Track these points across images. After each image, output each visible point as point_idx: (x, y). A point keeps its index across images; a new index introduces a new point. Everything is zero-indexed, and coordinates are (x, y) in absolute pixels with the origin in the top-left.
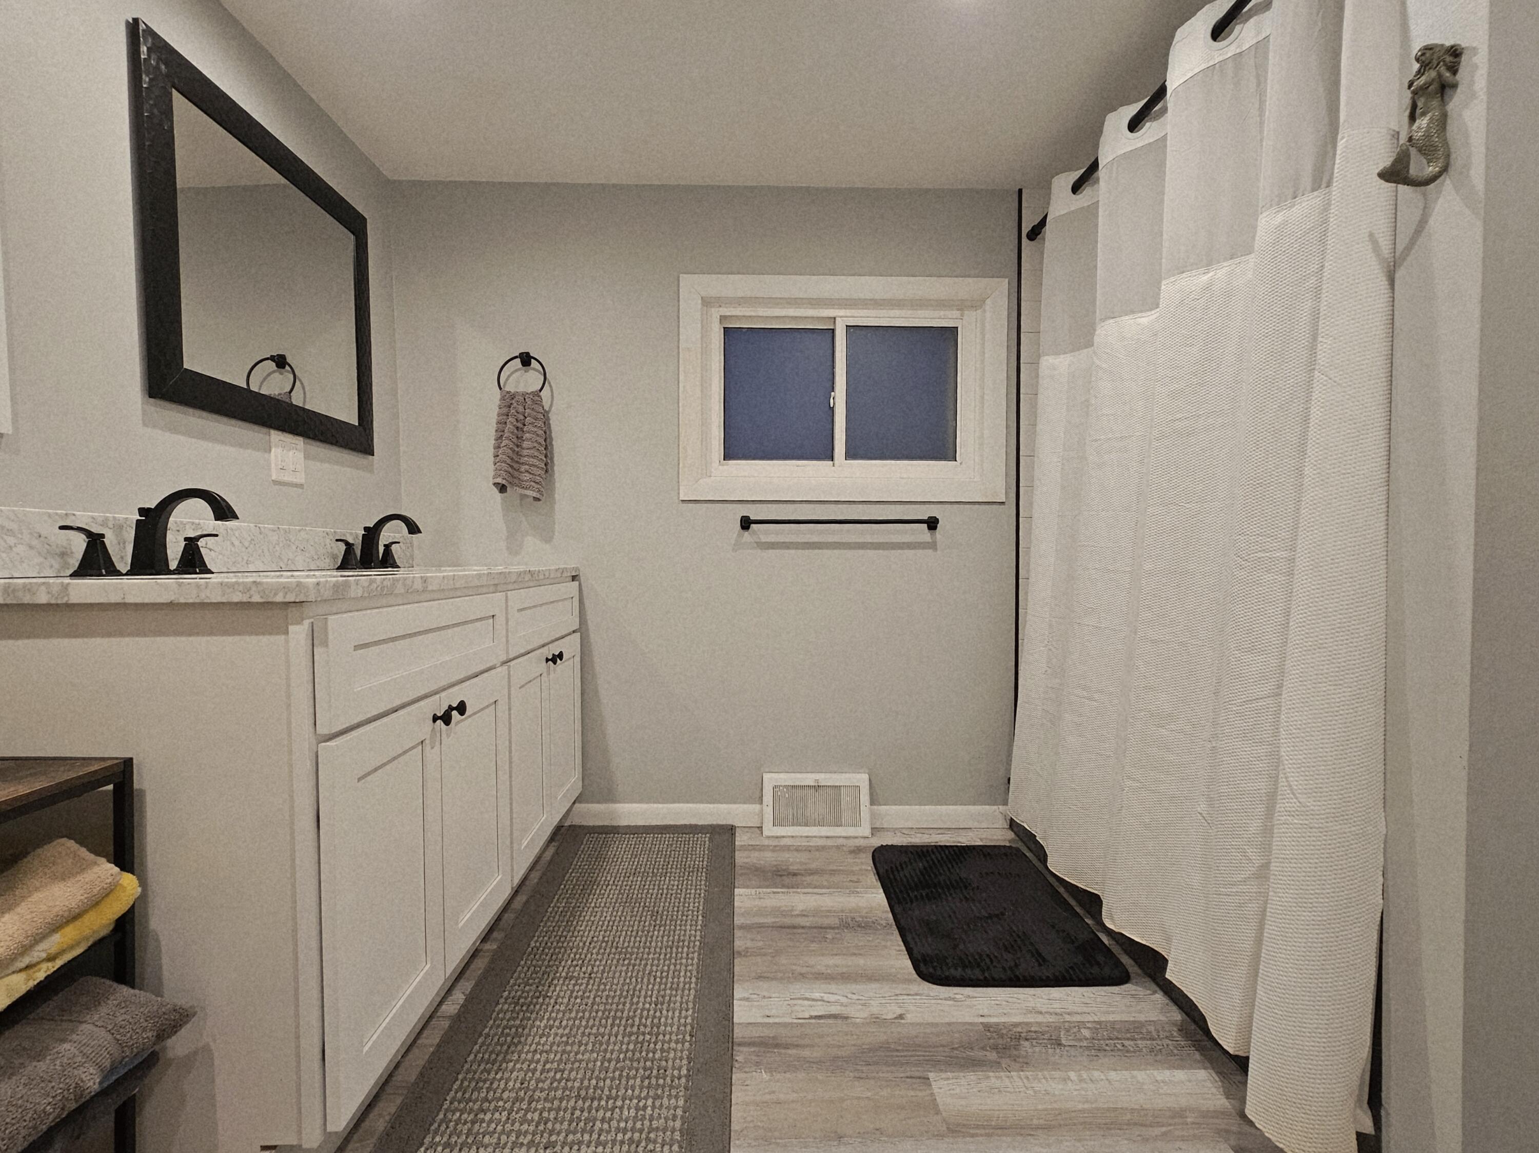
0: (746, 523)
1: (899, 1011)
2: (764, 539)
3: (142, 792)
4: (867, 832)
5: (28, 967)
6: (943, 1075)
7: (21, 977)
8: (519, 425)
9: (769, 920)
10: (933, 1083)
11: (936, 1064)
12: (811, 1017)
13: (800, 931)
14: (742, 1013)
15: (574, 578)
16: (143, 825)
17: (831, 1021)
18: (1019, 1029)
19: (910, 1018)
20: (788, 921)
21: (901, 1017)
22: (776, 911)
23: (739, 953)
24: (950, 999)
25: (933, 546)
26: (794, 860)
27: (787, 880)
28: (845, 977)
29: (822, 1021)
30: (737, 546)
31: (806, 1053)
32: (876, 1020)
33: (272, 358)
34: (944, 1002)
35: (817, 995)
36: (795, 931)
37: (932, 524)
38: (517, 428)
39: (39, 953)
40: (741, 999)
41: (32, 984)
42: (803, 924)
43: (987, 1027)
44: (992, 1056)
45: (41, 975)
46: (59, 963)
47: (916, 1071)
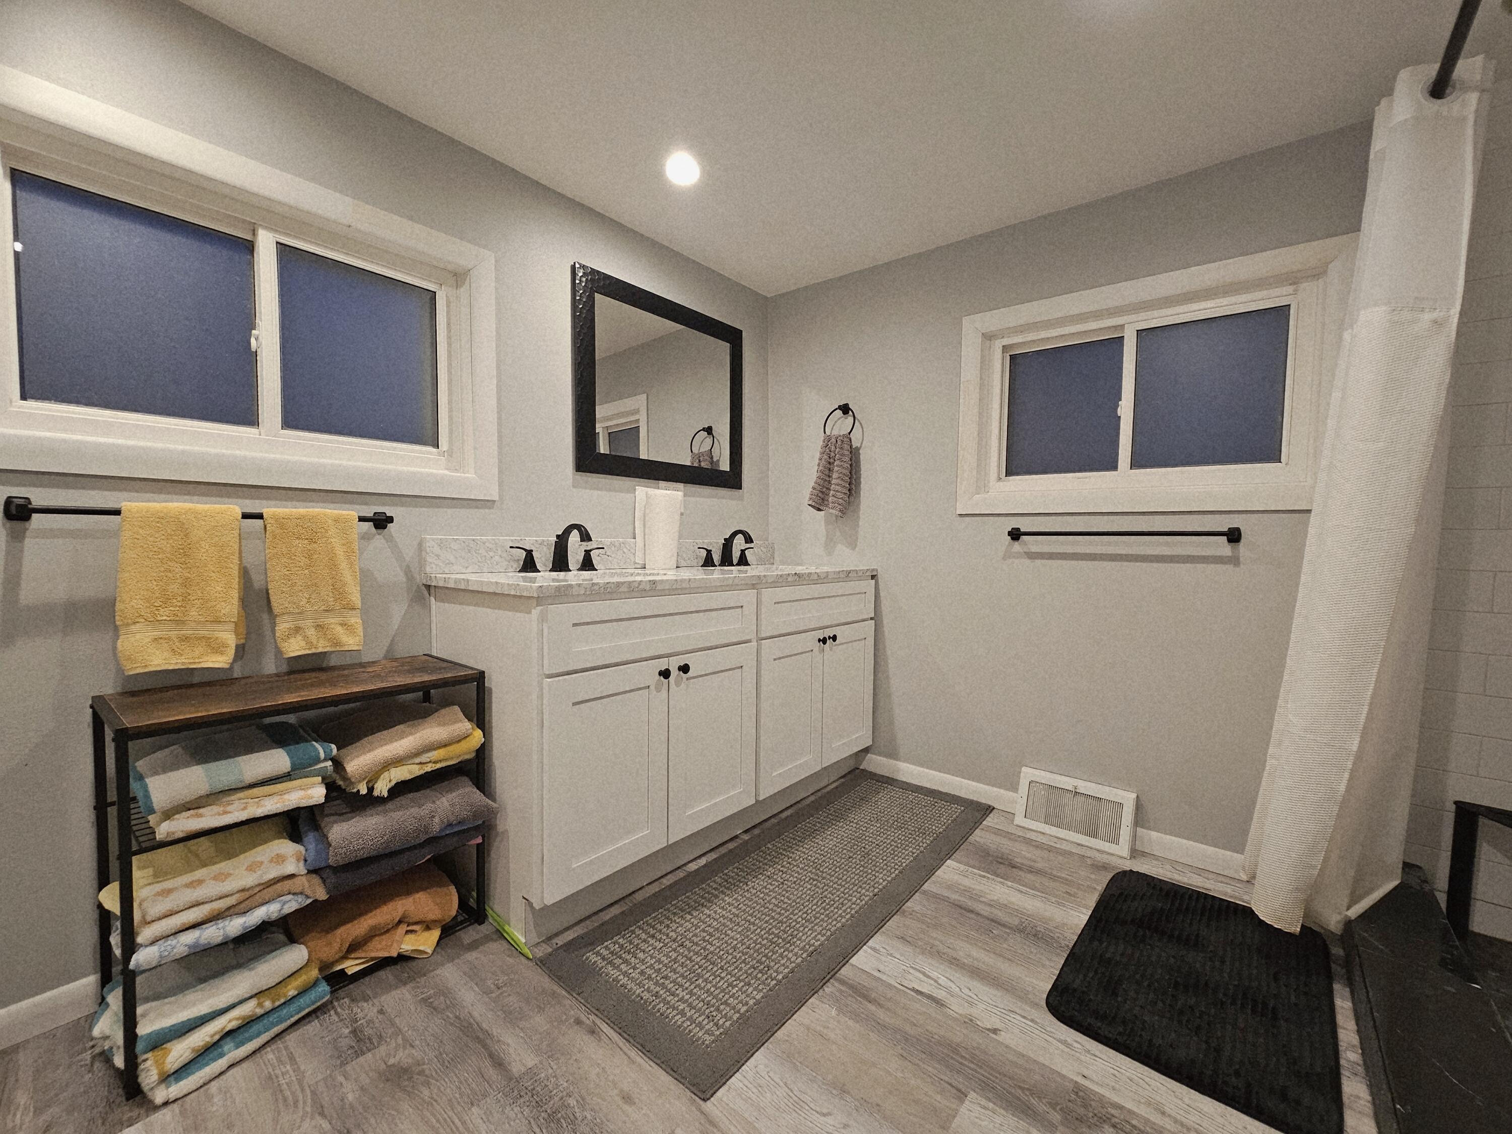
0: (1015, 535)
1: (998, 1025)
2: (1034, 549)
3: (490, 689)
4: (1125, 853)
5: (421, 763)
6: (984, 1102)
7: (417, 767)
8: (832, 460)
9: (954, 897)
10: (967, 1102)
11: (987, 1088)
12: (913, 990)
13: (972, 916)
14: (862, 959)
15: (873, 577)
16: (490, 708)
17: (925, 1000)
18: (1113, 1112)
19: (1003, 1037)
20: (970, 904)
21: (995, 1031)
22: (966, 891)
23: (904, 911)
24: (1064, 1043)
25: (1234, 561)
26: (1023, 854)
27: (1002, 869)
28: (976, 973)
29: (919, 997)
30: (1007, 556)
31: (881, 1015)
32: (969, 1022)
33: (704, 429)
34: (1055, 1042)
35: (934, 974)
36: (968, 914)
37: (1234, 536)
38: (830, 463)
39: (424, 758)
40: (871, 948)
41: (422, 772)
42: (982, 912)
43: (1078, 1089)
44: (1056, 1117)
45: (429, 768)
46: (439, 766)
47: (959, 1081)
